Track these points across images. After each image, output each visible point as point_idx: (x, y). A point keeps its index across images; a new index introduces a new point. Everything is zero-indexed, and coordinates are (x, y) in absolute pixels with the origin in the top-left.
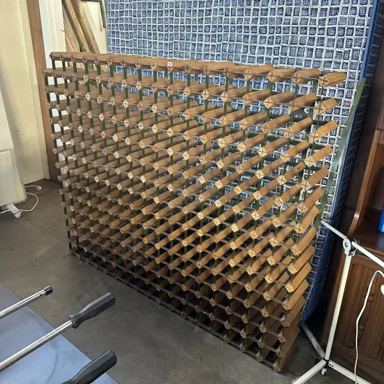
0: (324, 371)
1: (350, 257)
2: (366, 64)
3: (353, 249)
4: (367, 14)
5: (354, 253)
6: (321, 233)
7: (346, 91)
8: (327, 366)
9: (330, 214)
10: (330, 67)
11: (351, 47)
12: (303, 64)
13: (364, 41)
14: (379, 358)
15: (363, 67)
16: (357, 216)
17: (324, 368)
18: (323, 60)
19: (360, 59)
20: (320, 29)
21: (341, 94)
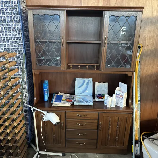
0: (39, 156)
1: (34, 112)
2: (25, 48)
3: (34, 110)
4: (20, 33)
5: (35, 111)
6: (27, 108)
7: (21, 58)
8: (39, 154)
9: (28, 100)
10: (13, 50)
11: (18, 43)
12: (4, 50)
13: (22, 41)
14: (54, 143)
15: (24, 49)
16: (35, 98)
17: (38, 155)
18: (10, 48)
19: (22, 47)
20: (6, 37)
21: (20, 59)
